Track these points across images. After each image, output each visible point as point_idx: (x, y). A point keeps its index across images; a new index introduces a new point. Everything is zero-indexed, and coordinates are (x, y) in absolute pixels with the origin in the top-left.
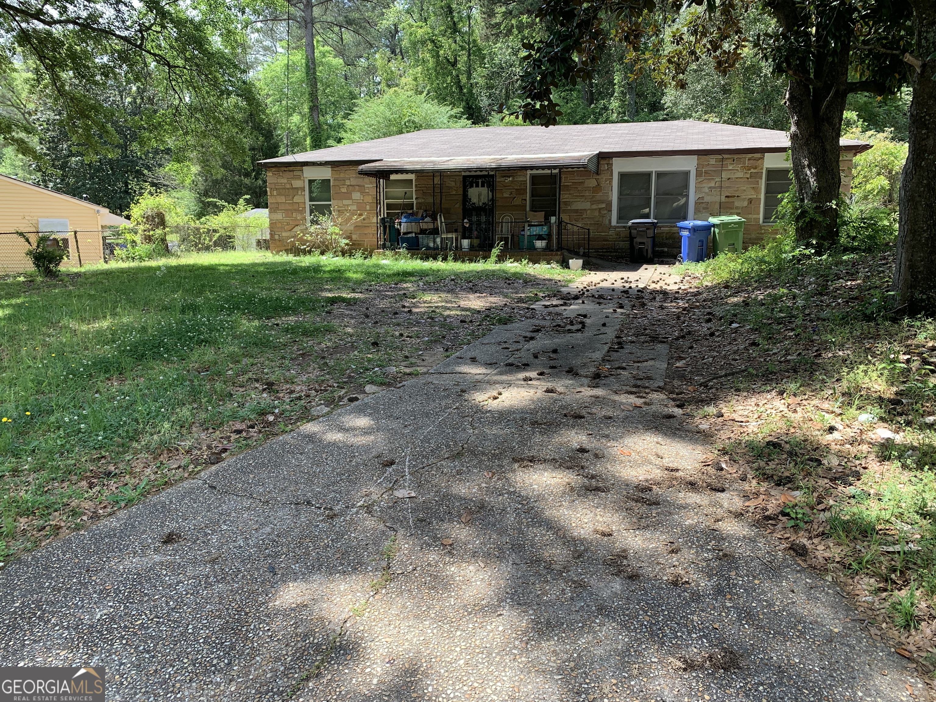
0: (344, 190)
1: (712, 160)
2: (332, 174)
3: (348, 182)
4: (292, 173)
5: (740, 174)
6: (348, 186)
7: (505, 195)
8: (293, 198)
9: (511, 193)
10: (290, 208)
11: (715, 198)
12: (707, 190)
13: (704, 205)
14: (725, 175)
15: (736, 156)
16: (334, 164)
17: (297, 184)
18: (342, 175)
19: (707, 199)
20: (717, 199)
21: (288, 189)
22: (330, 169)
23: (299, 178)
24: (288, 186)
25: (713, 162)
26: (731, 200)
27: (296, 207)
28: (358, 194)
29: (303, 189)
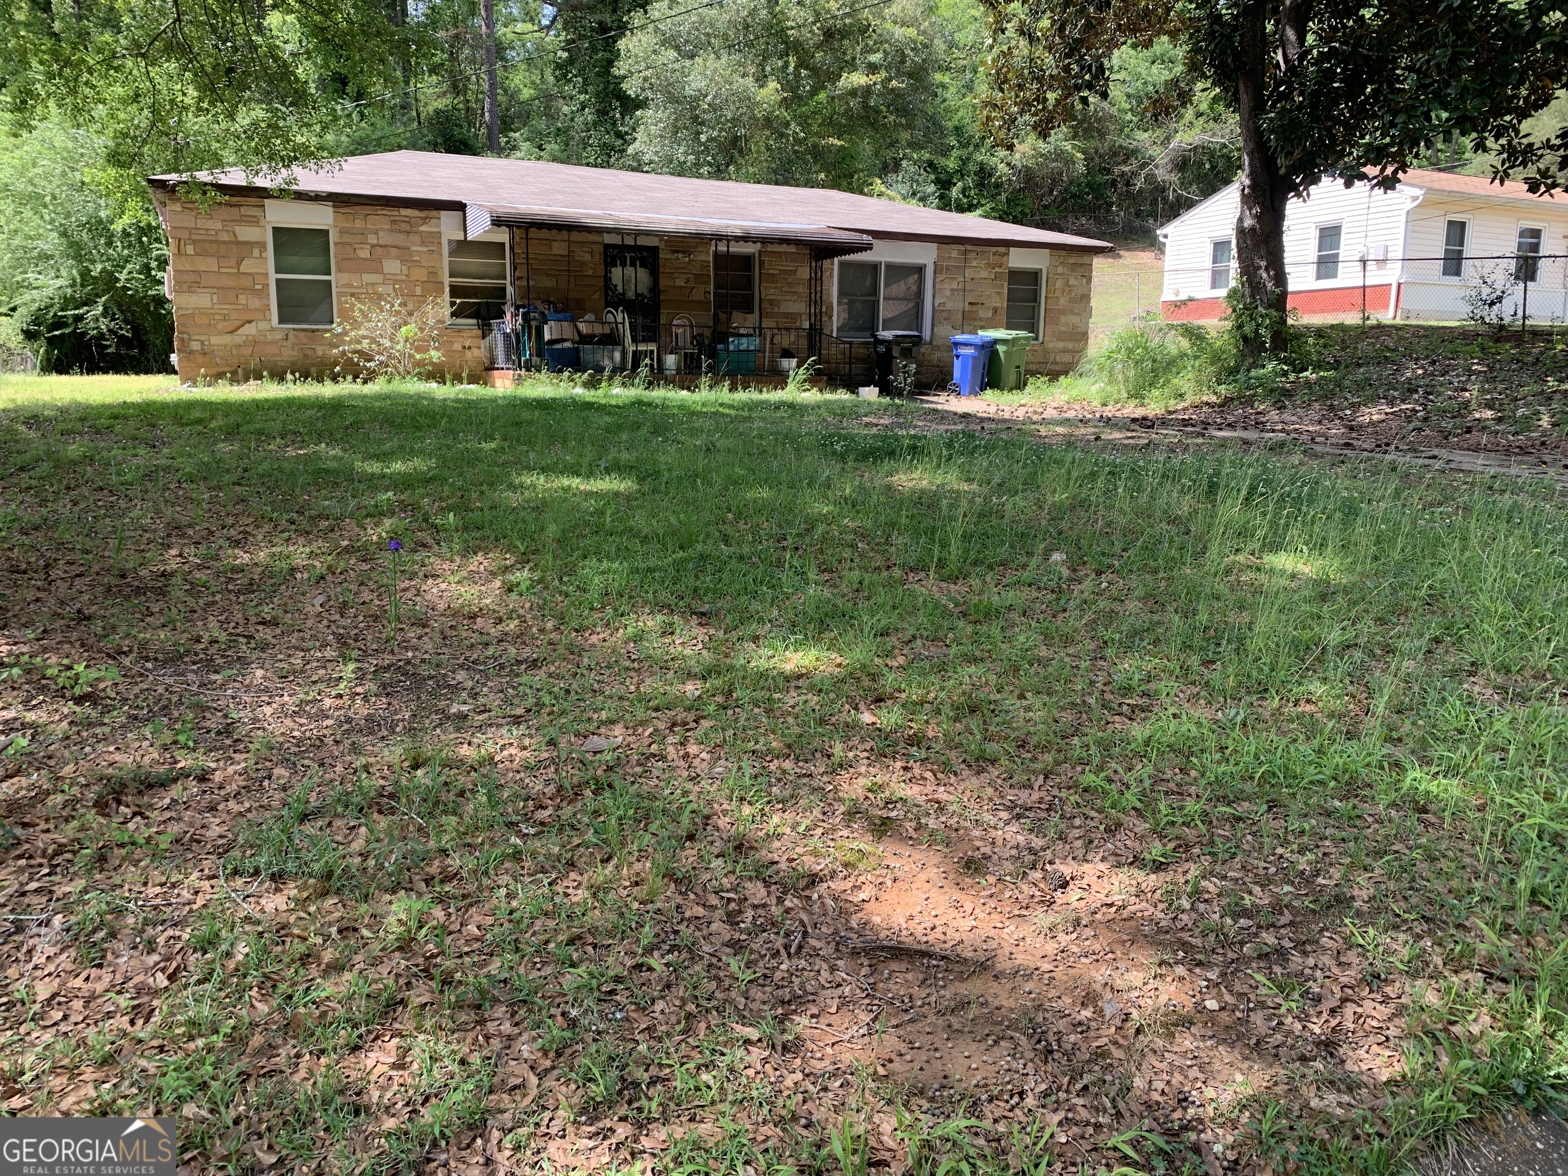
0: (364, 254)
1: (954, 251)
2: (335, 220)
3: (372, 240)
4: (236, 210)
5: (984, 274)
6: (373, 246)
7: (680, 283)
8: (239, 264)
9: (687, 281)
10: (230, 283)
11: (956, 305)
12: (948, 293)
13: (945, 314)
14: (969, 273)
15: (979, 249)
16: (340, 201)
17: (246, 233)
18: (359, 224)
19: (949, 306)
20: (960, 306)
21: (225, 243)
22: (331, 209)
23: (255, 222)
24: (225, 237)
25: (954, 254)
26: (974, 308)
27: (246, 282)
28: (397, 263)
29: (262, 246)
